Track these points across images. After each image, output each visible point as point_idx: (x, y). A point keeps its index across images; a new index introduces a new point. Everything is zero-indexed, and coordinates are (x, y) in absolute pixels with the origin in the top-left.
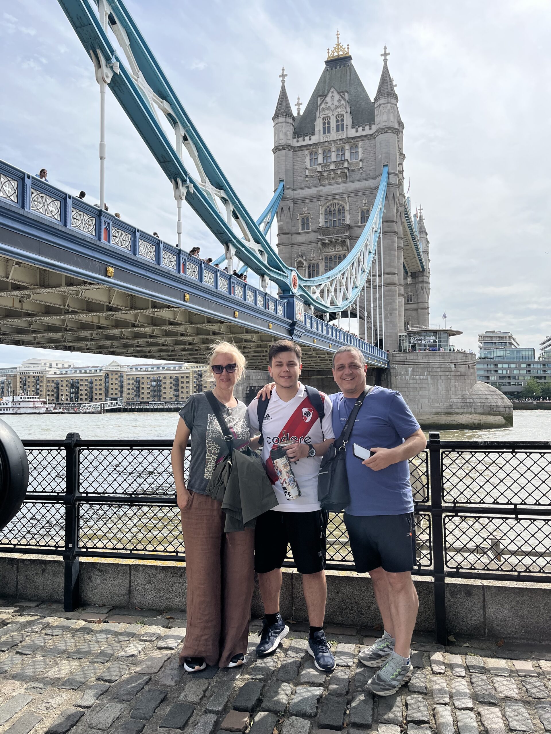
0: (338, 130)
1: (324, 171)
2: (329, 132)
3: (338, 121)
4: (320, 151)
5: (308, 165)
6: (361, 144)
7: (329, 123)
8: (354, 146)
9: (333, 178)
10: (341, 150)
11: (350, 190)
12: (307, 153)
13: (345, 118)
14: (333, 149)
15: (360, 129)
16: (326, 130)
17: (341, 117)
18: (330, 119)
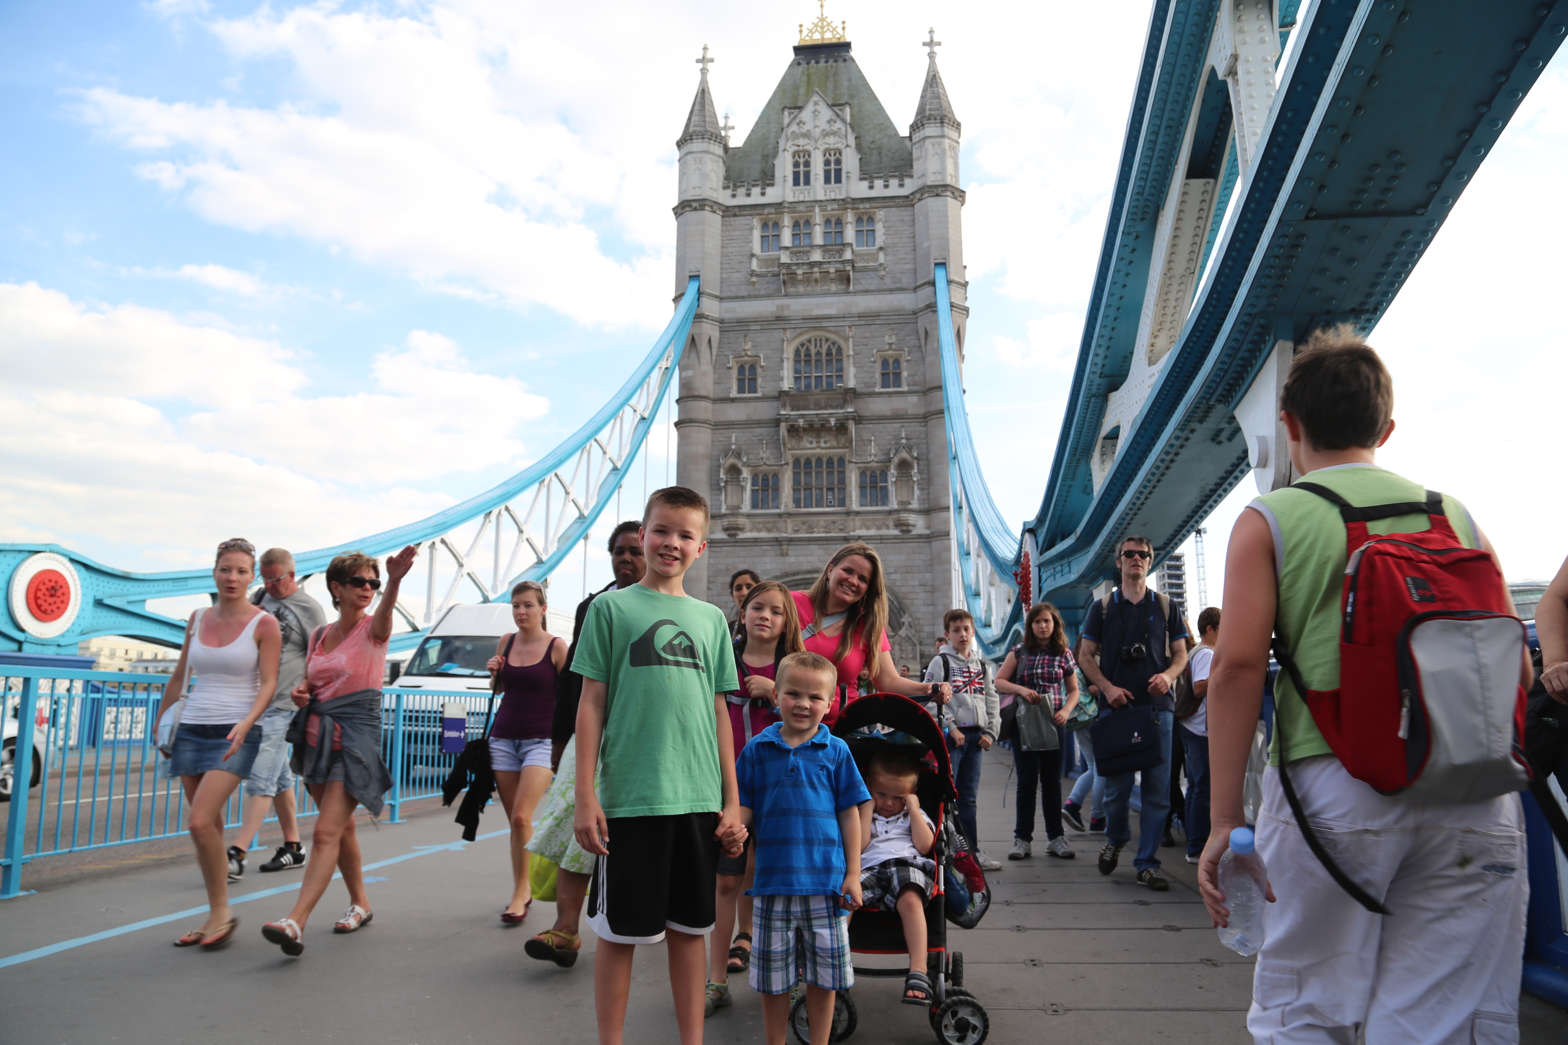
0: (827, 180)
1: (797, 264)
2: (807, 182)
3: (827, 163)
4: (787, 221)
5: (757, 247)
6: (880, 214)
7: (807, 164)
8: (865, 218)
9: (816, 281)
10: (835, 224)
11: (855, 310)
12: (756, 222)
13: (844, 158)
14: (818, 217)
15: (879, 183)
16: (801, 178)
17: (835, 155)
18: (809, 156)
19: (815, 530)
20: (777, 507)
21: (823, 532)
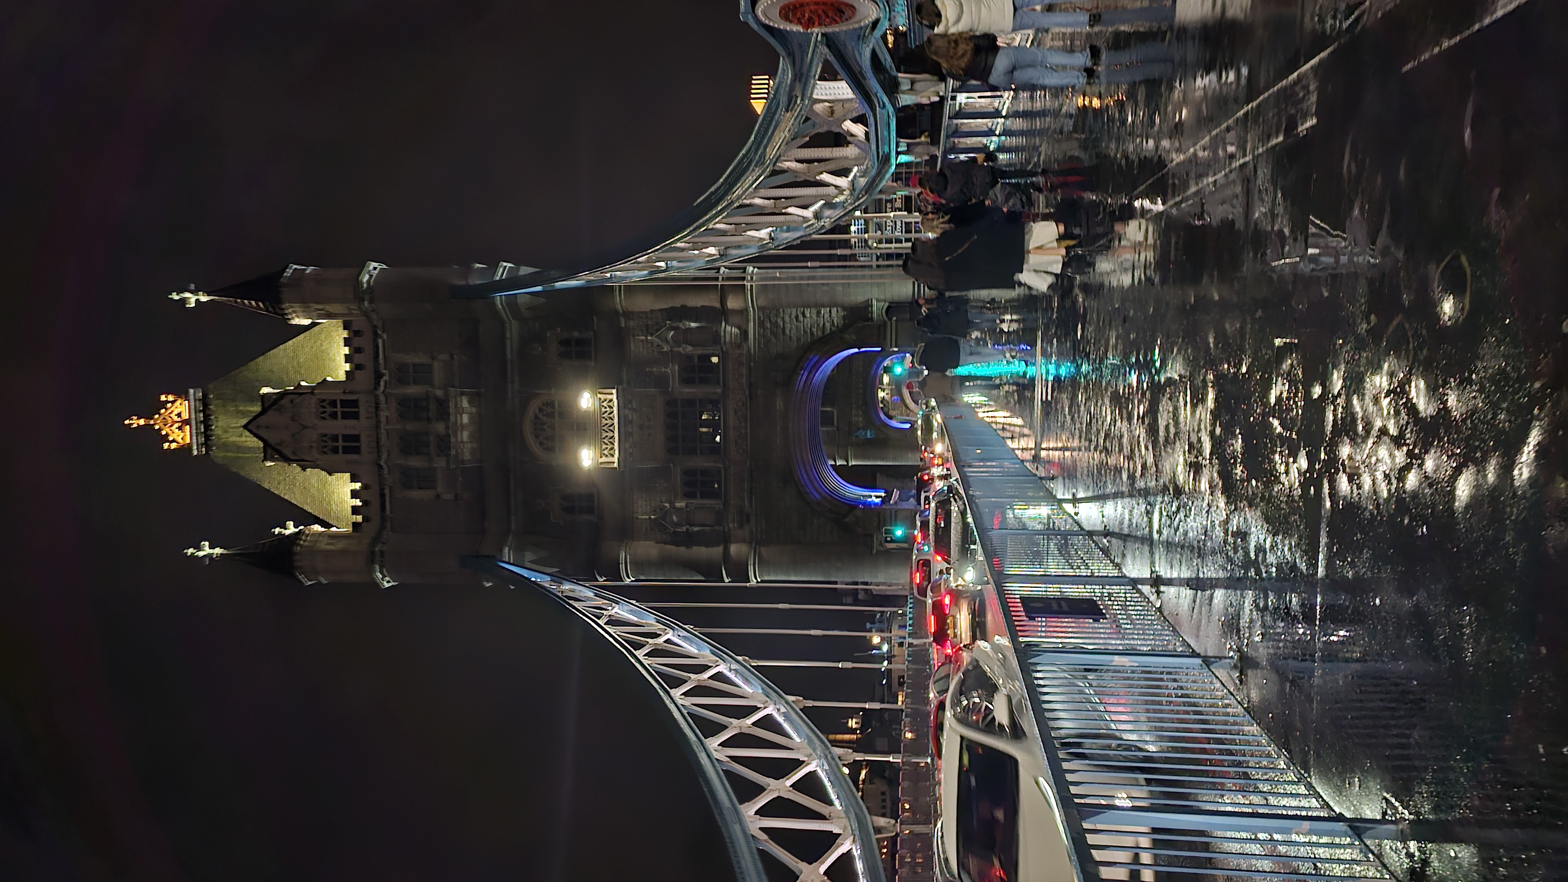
0: (355, 416)
2: (356, 438)
3: (334, 416)
4: (400, 461)
5: (429, 494)
6: (394, 357)
7: (335, 438)
8: (399, 375)
10: (406, 408)
12: (400, 495)
13: (327, 397)
14: (397, 427)
16: (350, 444)
17: (324, 407)
18: (325, 435)
19: (743, 431)
20: (720, 471)
21: (746, 424)
